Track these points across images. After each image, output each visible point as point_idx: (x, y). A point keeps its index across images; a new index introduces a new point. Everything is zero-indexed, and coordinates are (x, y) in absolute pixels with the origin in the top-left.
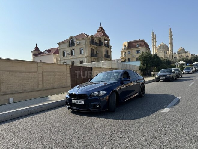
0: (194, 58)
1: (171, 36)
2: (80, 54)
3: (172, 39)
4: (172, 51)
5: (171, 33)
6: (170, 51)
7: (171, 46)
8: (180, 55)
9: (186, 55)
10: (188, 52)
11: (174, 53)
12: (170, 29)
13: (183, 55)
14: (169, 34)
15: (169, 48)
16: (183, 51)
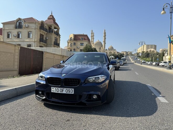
0: (120, 55)
1: (105, 36)
2: (28, 38)
3: (105, 39)
4: (105, 48)
5: (105, 33)
6: (103, 48)
7: (104, 44)
8: (110, 51)
9: (114, 52)
10: (115, 50)
11: (106, 49)
12: (105, 30)
13: (111, 52)
14: (104, 34)
15: (102, 45)
16: (112, 48)
